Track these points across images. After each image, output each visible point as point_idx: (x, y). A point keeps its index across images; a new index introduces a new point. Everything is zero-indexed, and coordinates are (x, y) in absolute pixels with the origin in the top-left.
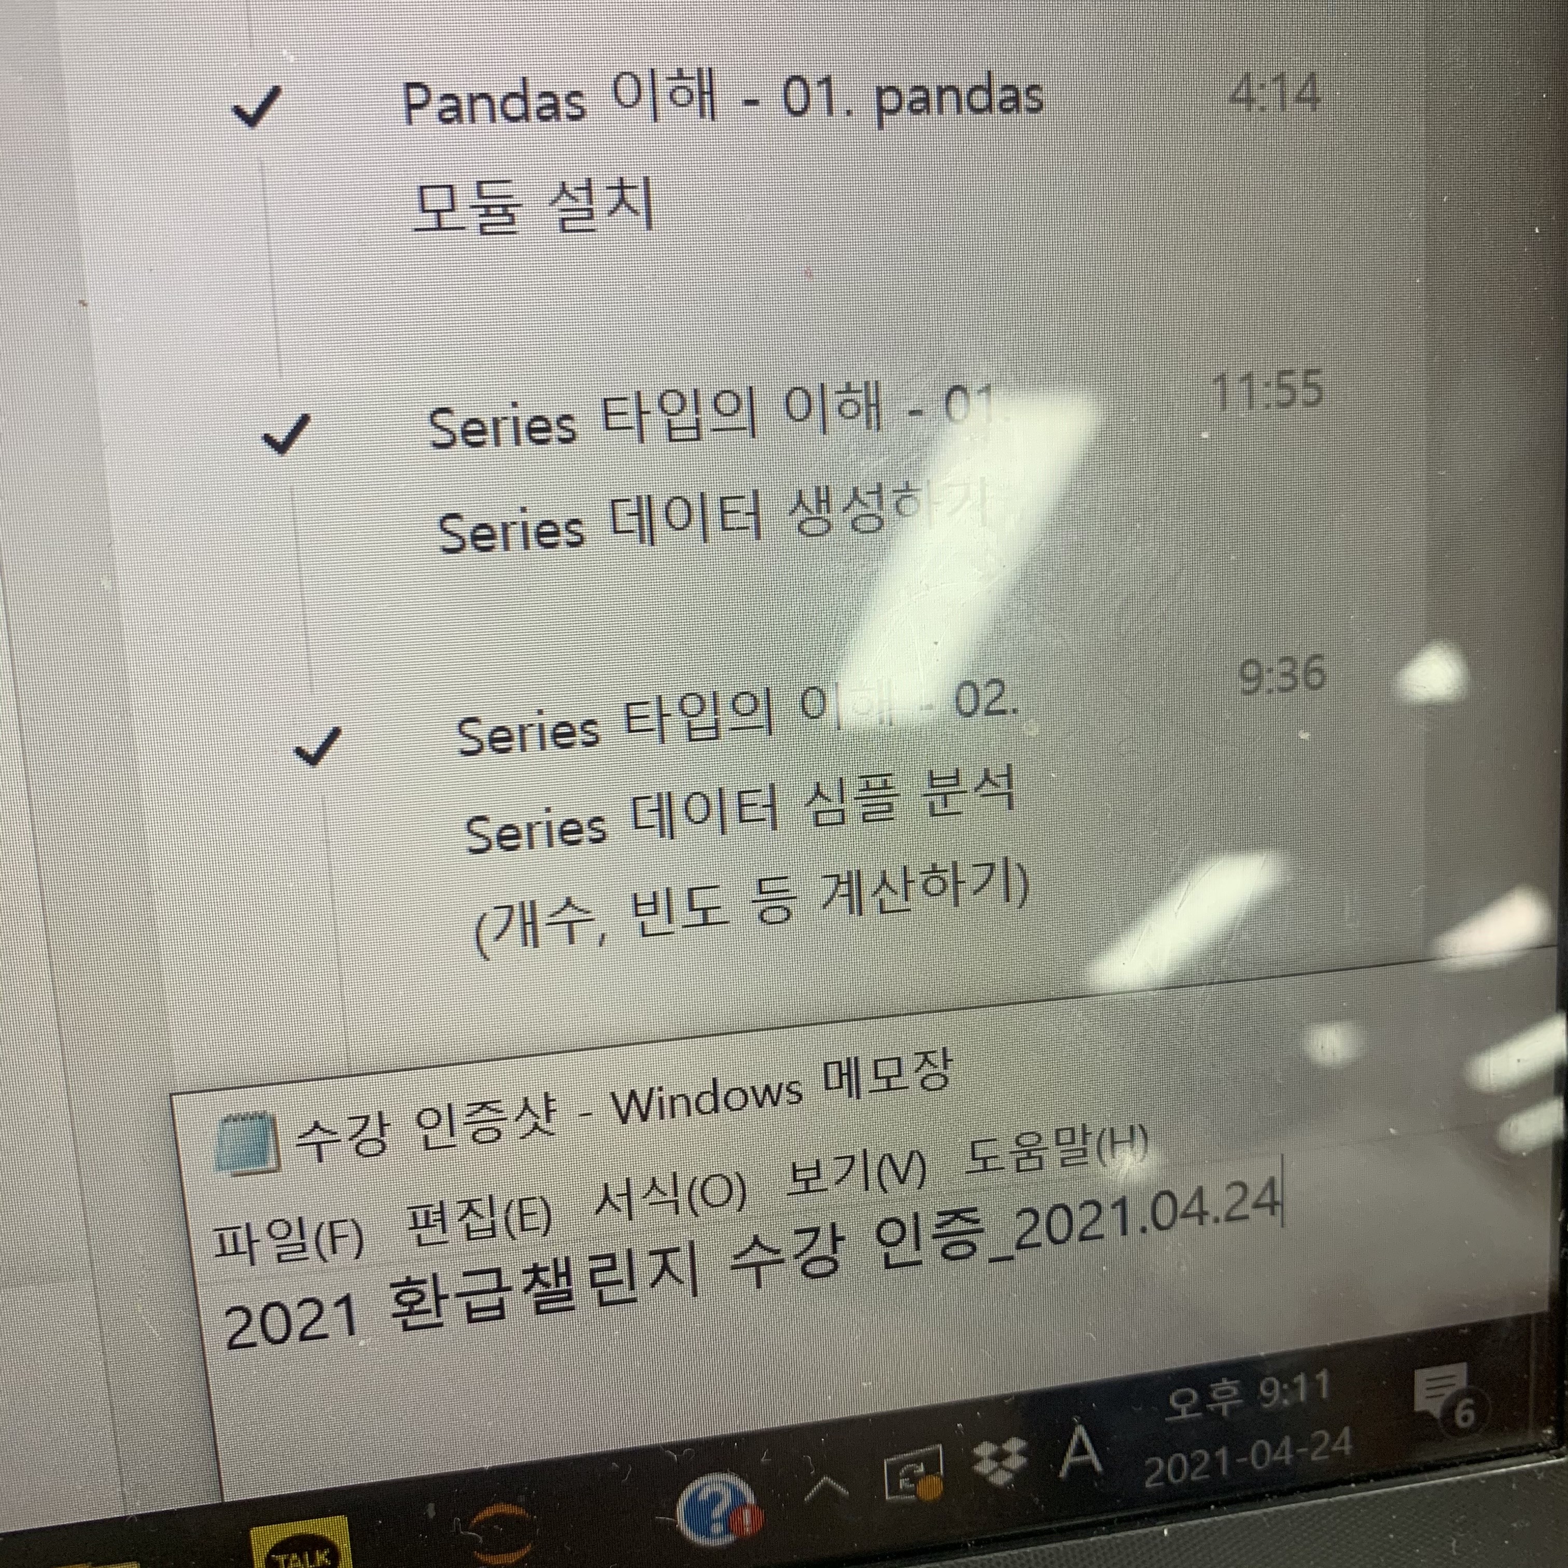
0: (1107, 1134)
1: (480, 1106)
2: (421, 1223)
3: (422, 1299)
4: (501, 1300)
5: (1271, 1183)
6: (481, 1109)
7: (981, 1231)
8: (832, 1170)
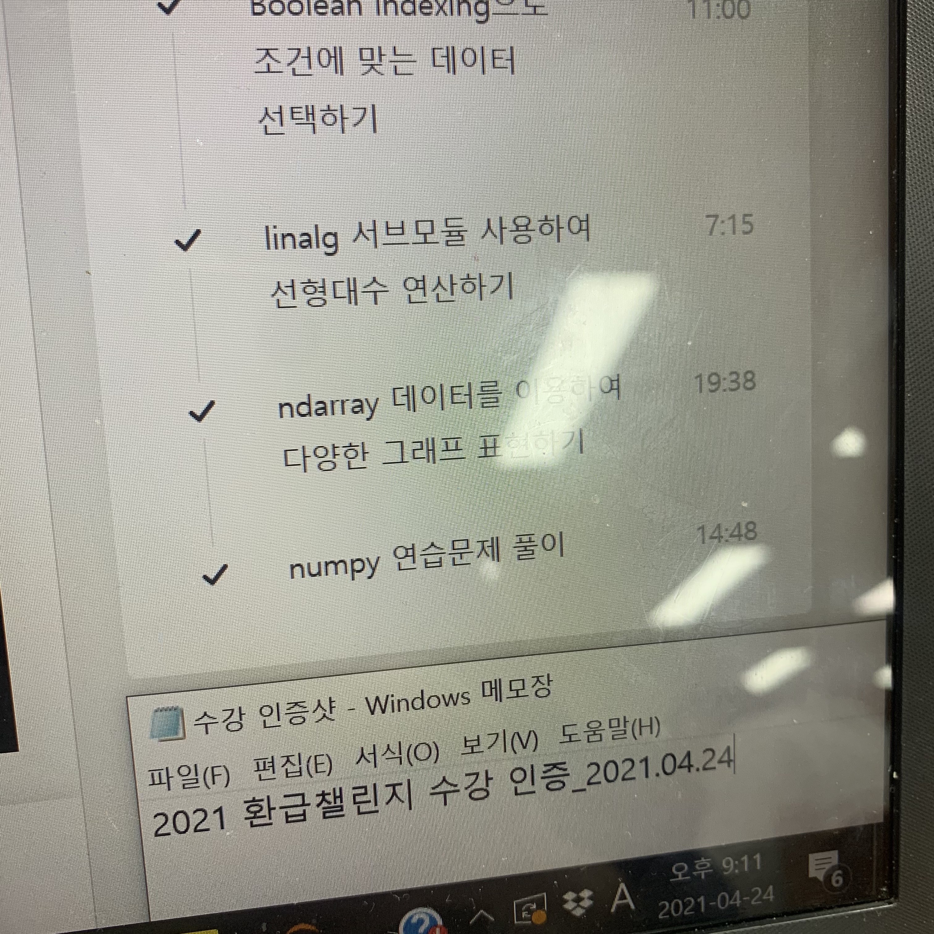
0: (637, 723)
1: (294, 704)
2: (261, 767)
3: (261, 809)
4: (304, 811)
5: (728, 749)
6: (295, 706)
7: (568, 775)
8: (486, 741)
